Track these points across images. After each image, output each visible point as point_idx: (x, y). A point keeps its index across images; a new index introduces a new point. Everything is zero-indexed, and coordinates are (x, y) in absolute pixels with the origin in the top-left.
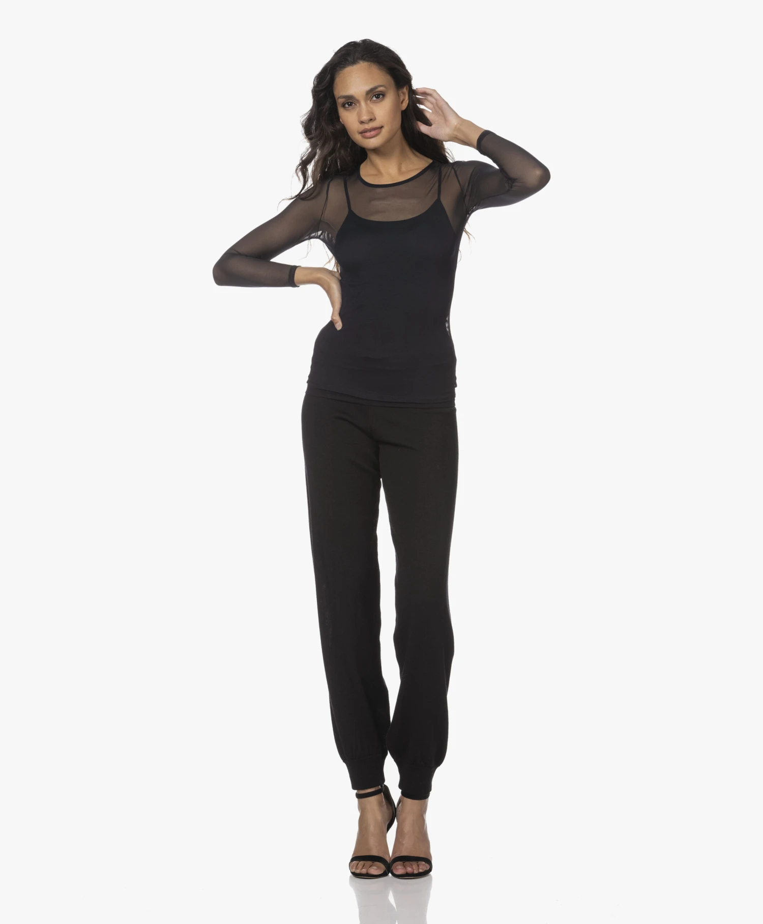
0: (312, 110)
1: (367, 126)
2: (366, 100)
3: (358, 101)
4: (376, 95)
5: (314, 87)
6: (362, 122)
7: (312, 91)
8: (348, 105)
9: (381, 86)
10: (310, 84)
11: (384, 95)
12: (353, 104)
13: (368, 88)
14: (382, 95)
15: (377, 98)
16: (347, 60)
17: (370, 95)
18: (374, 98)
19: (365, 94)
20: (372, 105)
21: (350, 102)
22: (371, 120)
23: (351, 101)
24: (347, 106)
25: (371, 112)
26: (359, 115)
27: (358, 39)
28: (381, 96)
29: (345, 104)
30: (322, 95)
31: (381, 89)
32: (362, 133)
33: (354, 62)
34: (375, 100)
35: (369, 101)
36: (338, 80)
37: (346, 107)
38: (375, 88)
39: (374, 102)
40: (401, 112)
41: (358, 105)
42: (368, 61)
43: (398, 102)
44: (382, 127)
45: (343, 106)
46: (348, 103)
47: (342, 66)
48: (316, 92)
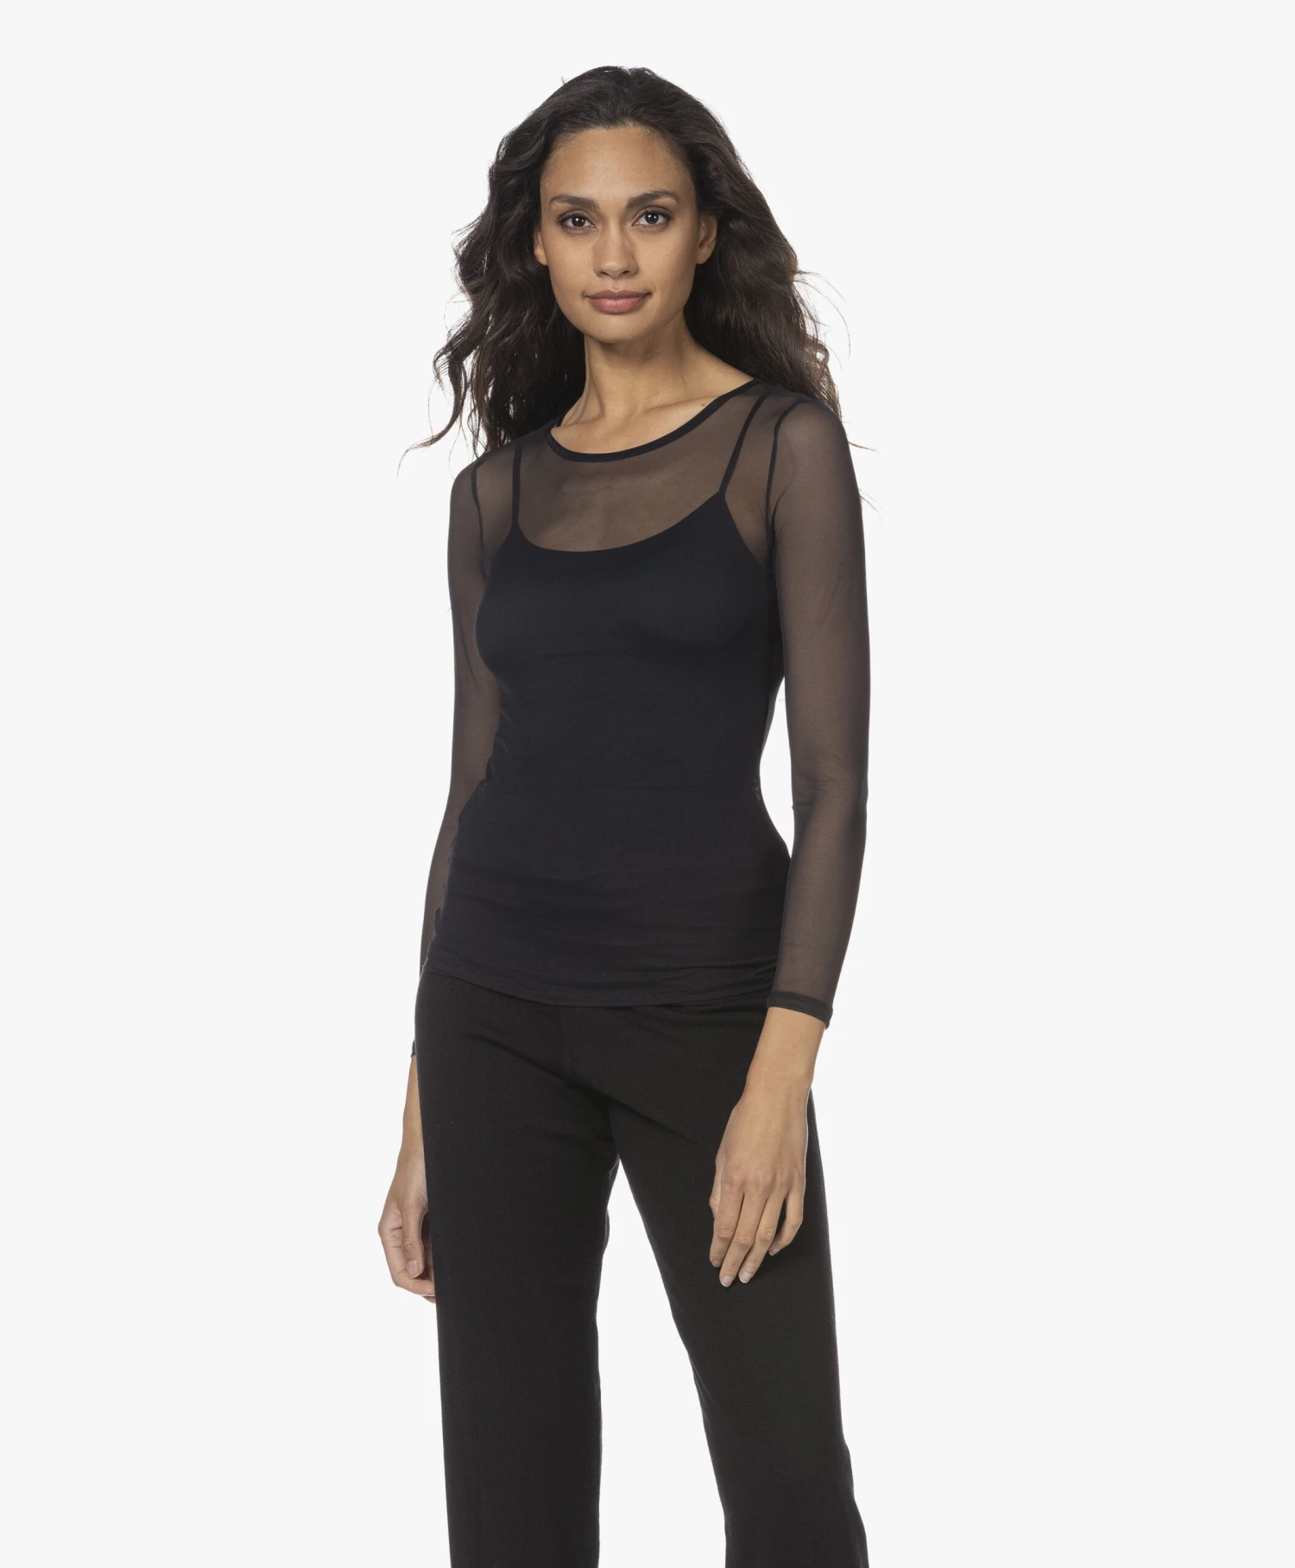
0: (484, 217)
1: (609, 285)
2: (622, 221)
3: (603, 219)
4: (648, 211)
5: (498, 162)
6: (602, 273)
7: (491, 171)
8: (574, 222)
9: (667, 194)
10: (487, 153)
11: (669, 218)
12: (587, 224)
13: (637, 191)
14: (663, 215)
15: (652, 221)
16: (597, 111)
17: (634, 212)
18: (643, 221)
19: (625, 204)
20: (634, 236)
21: (580, 216)
22: (626, 272)
23: (585, 214)
24: (570, 223)
25: (629, 253)
26: (599, 254)
27: (628, 63)
28: (661, 220)
29: (568, 218)
30: (512, 182)
31: (666, 201)
32: (595, 299)
33: (612, 120)
34: (645, 226)
35: (629, 225)
36: (560, 154)
37: (567, 227)
38: (655, 195)
39: (643, 230)
40: (694, 267)
41: (599, 227)
42: (646, 123)
43: (694, 244)
44: (648, 294)
45: (562, 221)
46: (574, 217)
47: (580, 121)
48: (499, 176)
